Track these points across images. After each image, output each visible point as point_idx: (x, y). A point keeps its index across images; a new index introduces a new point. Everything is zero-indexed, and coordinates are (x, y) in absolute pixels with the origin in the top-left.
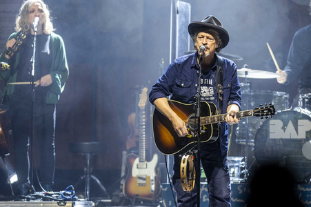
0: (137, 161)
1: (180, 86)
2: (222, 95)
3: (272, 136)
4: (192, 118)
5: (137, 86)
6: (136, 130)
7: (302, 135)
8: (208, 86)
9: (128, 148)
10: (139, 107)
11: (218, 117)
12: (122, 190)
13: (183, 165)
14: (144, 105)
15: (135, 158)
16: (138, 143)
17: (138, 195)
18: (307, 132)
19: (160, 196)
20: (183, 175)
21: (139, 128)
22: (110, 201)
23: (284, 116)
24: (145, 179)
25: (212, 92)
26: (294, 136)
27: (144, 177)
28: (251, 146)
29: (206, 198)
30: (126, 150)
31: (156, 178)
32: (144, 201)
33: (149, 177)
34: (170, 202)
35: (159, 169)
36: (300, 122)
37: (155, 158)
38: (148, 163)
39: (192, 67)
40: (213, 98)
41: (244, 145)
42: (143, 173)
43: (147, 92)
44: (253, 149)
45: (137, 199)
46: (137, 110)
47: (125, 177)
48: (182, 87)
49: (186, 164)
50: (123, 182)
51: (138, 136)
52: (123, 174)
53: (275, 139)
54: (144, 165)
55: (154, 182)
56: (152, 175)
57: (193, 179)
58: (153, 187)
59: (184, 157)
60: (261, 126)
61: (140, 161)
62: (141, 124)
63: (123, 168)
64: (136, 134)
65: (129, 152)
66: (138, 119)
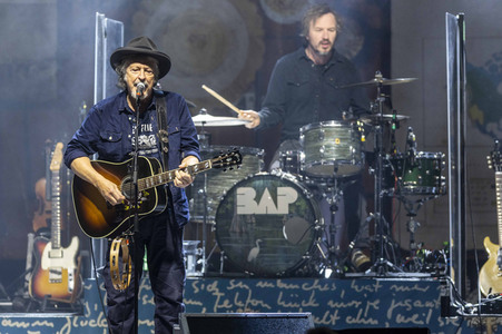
0: (49, 247)
1: (106, 141)
2: (167, 145)
3: (240, 211)
4: (127, 182)
5: (48, 141)
6: (47, 204)
7: (283, 209)
8: (148, 133)
9: (35, 229)
10: (51, 172)
11: (162, 176)
12: (27, 290)
13: (114, 253)
14: (58, 167)
15: (46, 243)
16: (49, 221)
17: (50, 296)
18: (290, 205)
19: (82, 297)
20: (115, 266)
21: (51, 200)
22: (10, 304)
23: (257, 183)
24: (60, 273)
25: (154, 142)
26: (272, 210)
27: (59, 270)
28: (211, 225)
29: (147, 299)
30: (33, 232)
31: (75, 271)
32: (60, 304)
33: (66, 270)
34: (96, 306)
35: (79, 259)
36: (280, 190)
37: (75, 242)
38: (65, 251)
39: (121, 112)
40: (155, 150)
41: (201, 224)
42: (58, 264)
43: (63, 150)
44: (213, 229)
45: (49, 301)
46: (48, 175)
47: (31, 270)
48: (110, 142)
49: (117, 251)
50: (28, 277)
51: (49, 212)
52: (29, 266)
53: (244, 216)
54: (58, 253)
55: (72, 277)
56: (71, 267)
57: (128, 273)
58: (72, 285)
59: (115, 241)
60: (225, 197)
61: (53, 248)
62: (54, 194)
63: (29, 257)
64: (46, 209)
65: (37, 234)
66: (50, 187)
